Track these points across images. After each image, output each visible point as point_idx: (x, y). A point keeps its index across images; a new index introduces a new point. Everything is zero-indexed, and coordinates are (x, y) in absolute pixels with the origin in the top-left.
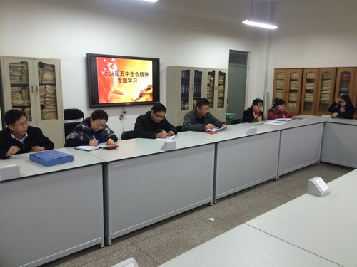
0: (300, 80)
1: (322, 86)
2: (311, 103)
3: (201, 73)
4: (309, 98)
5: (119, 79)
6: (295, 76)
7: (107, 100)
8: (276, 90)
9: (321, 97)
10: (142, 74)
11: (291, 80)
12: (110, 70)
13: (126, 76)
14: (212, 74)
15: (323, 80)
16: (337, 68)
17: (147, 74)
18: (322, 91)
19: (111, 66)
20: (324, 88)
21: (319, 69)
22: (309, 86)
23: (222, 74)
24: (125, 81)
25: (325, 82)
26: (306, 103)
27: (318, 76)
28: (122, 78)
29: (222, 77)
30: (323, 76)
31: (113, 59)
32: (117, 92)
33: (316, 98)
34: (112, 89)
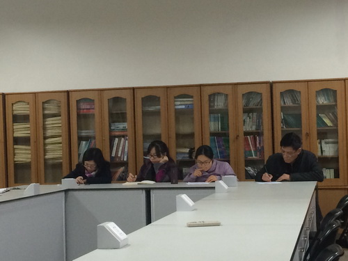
1: (44, 129)
2: (28, 165)
4: (23, 155)
9: (45, 151)
15: (46, 117)
16: (68, 92)
18: (45, 138)
20: (49, 133)
21: (35, 94)
22: (20, 130)
25: (49, 121)
26: (18, 166)
27: (36, 109)
30: (44, 109)
33: (36, 154)
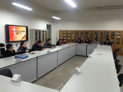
0: (66, 34)
1: (72, 35)
2: (69, 40)
3: (40, 31)
4: (69, 38)
5: (16, 33)
6: (65, 32)
7: (12, 40)
8: (60, 36)
9: (72, 38)
10: (23, 31)
11: (64, 34)
12: (13, 30)
13: (18, 32)
14: (43, 31)
15: (72, 34)
16: (75, 31)
17: (24, 31)
19: (13, 29)
22: (69, 35)
23: (46, 31)
24: (18, 34)
26: (68, 40)
27: (71, 33)
28: (17, 32)
29: (46, 32)
31: (14, 26)
32: (15, 37)
33: (71, 38)
34: (14, 36)
